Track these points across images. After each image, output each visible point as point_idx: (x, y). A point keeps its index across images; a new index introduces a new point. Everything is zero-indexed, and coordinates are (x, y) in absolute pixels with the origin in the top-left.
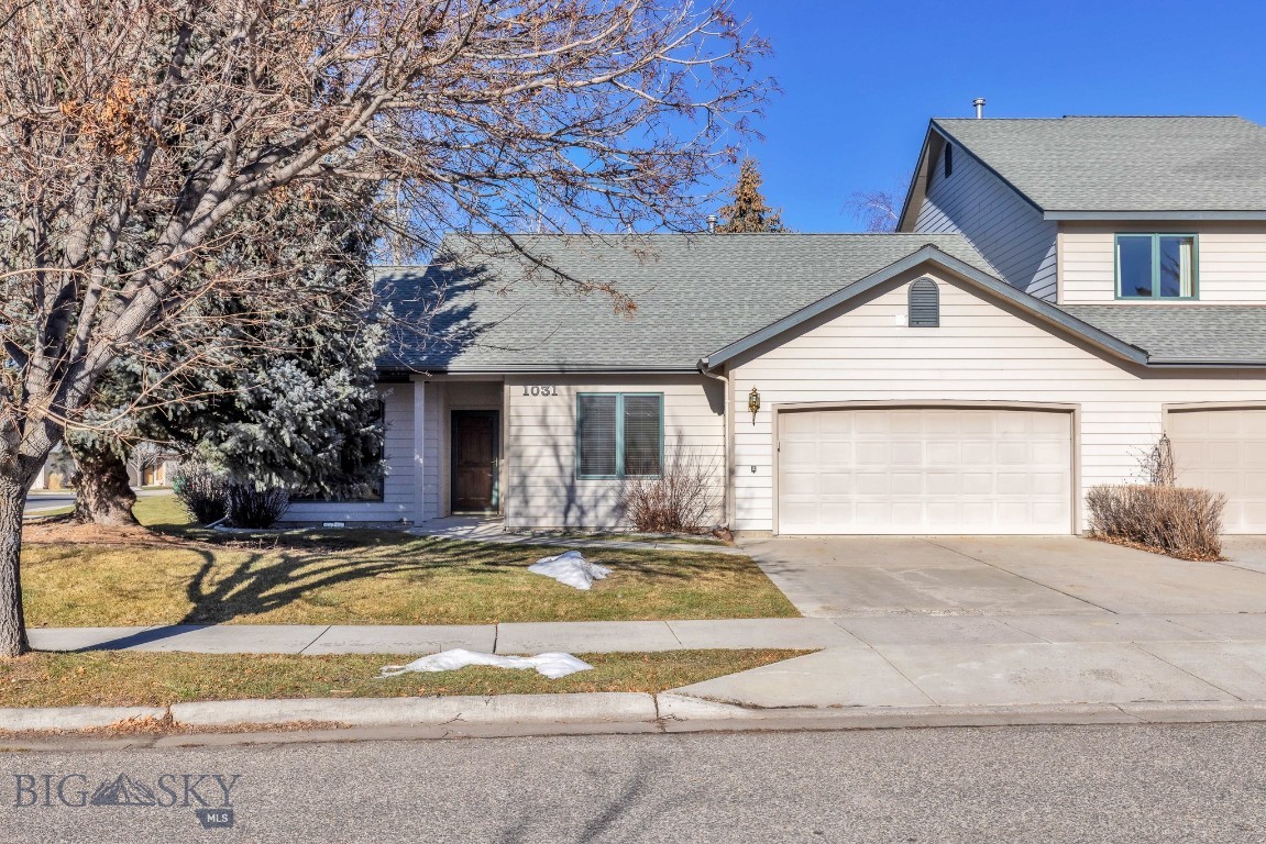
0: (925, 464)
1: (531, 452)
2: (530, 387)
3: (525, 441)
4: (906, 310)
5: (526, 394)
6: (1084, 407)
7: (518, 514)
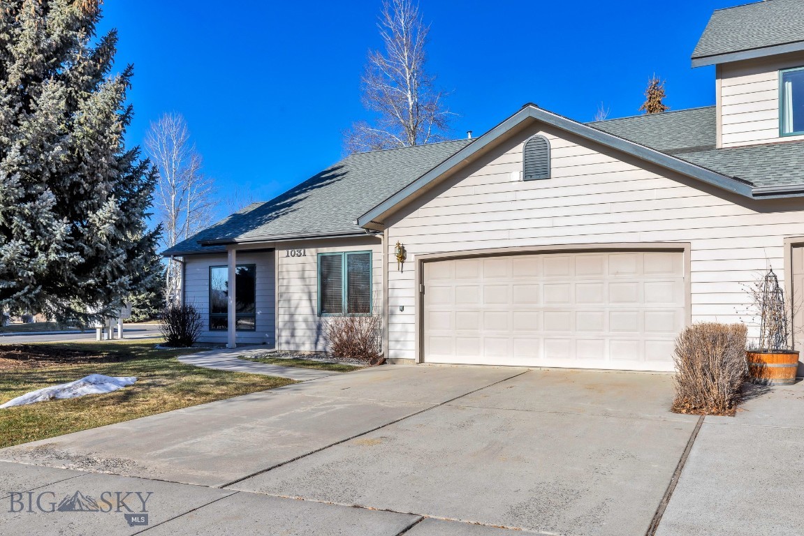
0: (542, 305)
1: (295, 297)
2: (290, 251)
3: (292, 289)
4: (521, 166)
5: (288, 256)
6: (694, 245)
7: (288, 343)
